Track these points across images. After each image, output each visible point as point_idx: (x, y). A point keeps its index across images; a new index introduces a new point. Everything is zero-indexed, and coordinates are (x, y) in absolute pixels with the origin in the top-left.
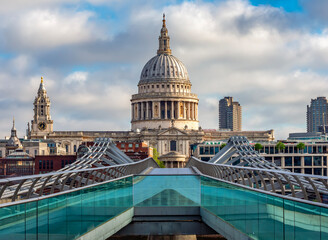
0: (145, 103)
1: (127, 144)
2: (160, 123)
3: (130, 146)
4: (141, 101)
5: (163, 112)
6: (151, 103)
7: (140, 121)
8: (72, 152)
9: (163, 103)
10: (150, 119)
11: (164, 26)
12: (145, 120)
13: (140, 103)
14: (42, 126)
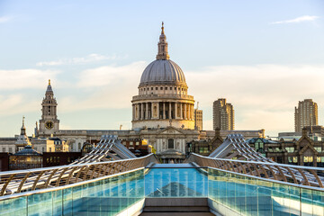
0: (144, 104)
1: (128, 142)
2: (159, 123)
3: (131, 143)
4: (141, 102)
5: (161, 113)
6: (150, 104)
7: (139, 120)
8: (77, 150)
9: (161, 104)
10: (150, 119)
11: (163, 33)
12: (144, 119)
13: (140, 104)
14: (49, 125)
